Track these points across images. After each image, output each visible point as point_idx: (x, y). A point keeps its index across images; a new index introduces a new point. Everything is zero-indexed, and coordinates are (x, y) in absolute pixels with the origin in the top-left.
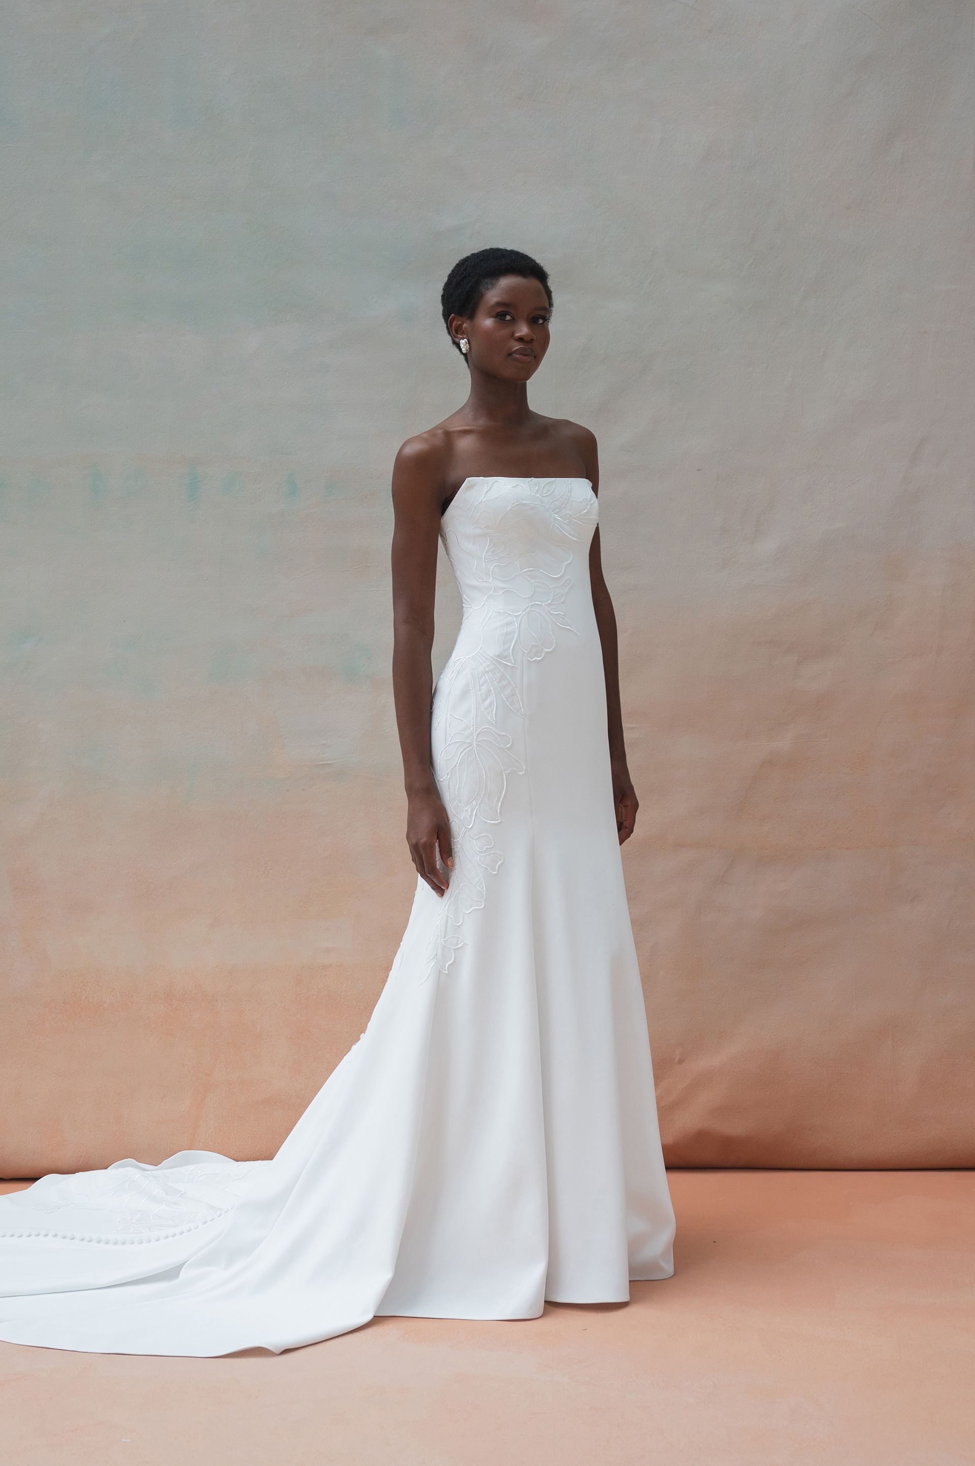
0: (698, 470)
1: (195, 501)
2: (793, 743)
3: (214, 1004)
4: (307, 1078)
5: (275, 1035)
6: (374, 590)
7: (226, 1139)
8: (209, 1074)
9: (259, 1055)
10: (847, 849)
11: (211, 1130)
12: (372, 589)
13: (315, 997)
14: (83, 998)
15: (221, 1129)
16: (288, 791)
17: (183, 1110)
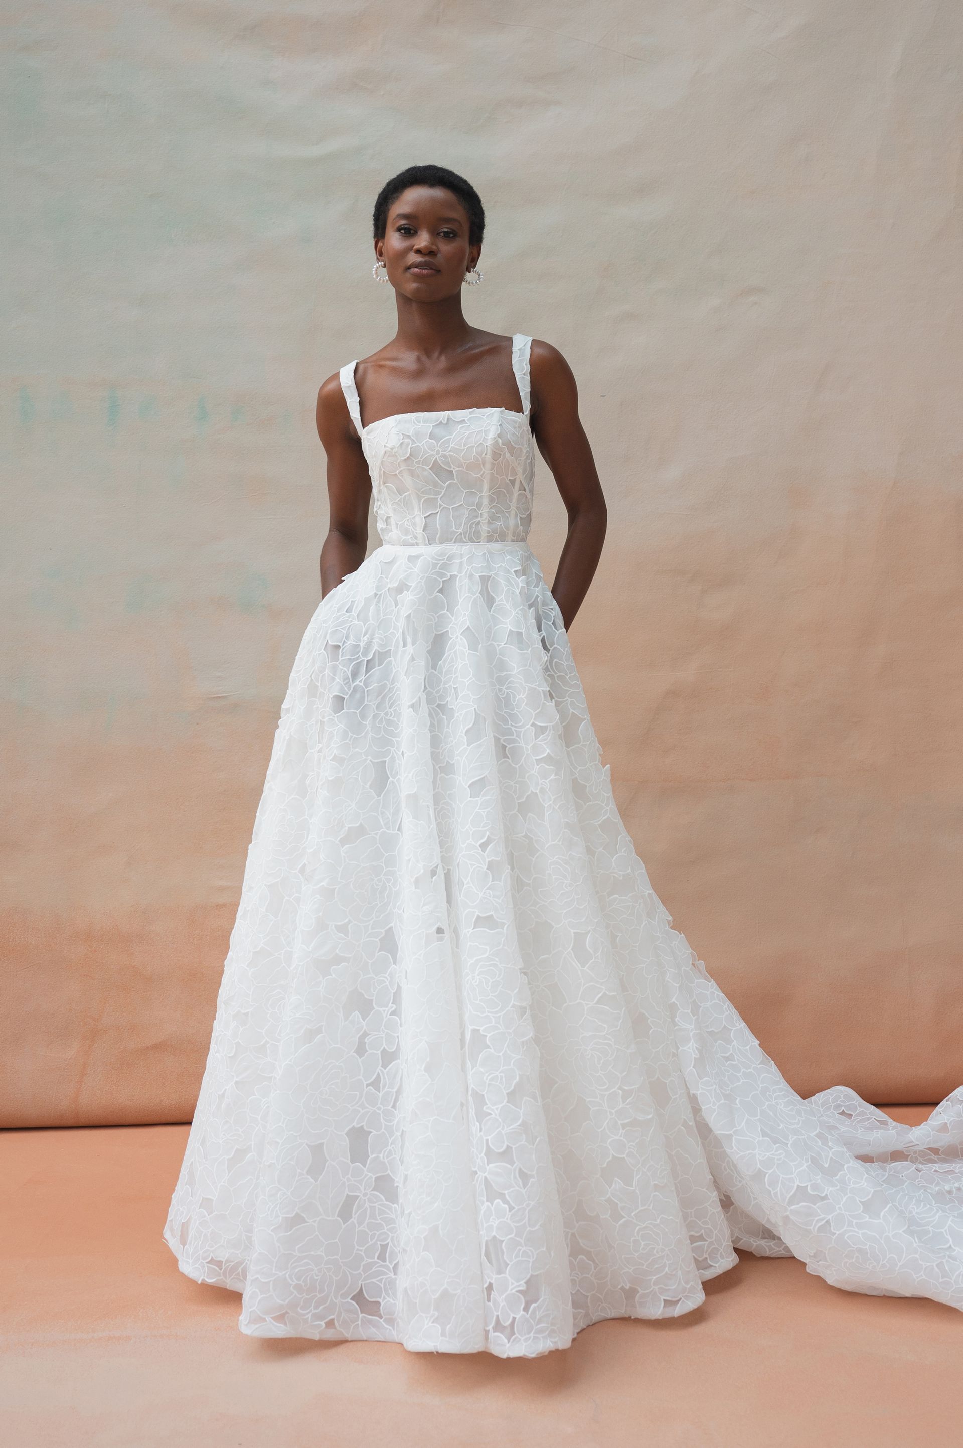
0: (602, 396)
1: (114, 425)
2: (697, 673)
3: (130, 945)
4: (199, 1022)
5: (166, 978)
6: (271, 518)
7: (114, 1087)
8: (98, 1019)
9: (150, 999)
10: (751, 780)
11: (99, 1078)
12: (269, 517)
13: (208, 938)
14: (10, 940)
15: (110, 1076)
16: (197, 724)
17: (69, 1057)
